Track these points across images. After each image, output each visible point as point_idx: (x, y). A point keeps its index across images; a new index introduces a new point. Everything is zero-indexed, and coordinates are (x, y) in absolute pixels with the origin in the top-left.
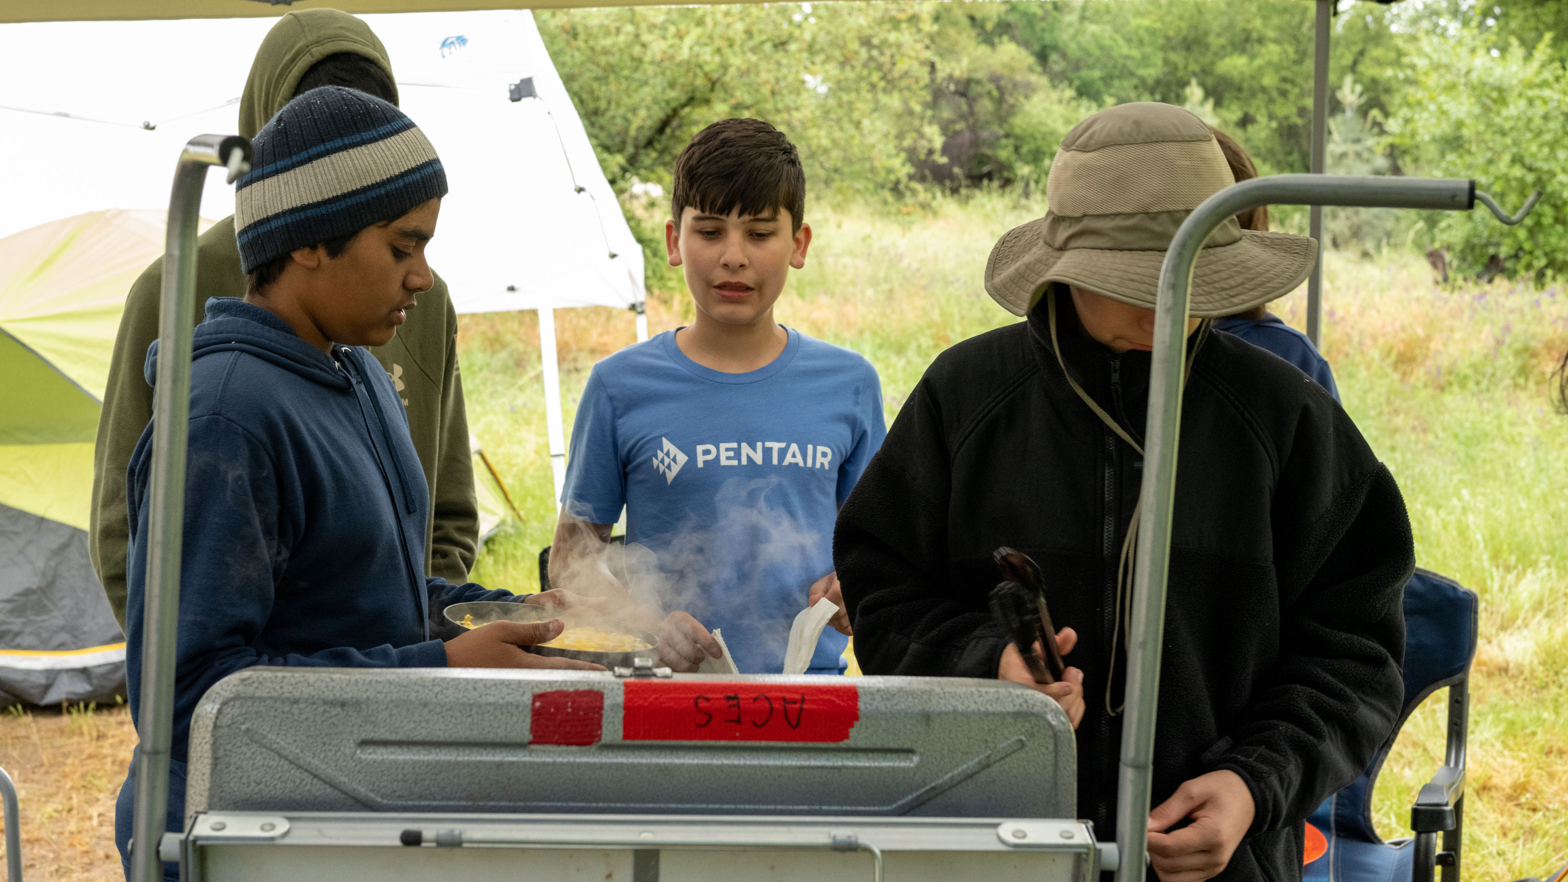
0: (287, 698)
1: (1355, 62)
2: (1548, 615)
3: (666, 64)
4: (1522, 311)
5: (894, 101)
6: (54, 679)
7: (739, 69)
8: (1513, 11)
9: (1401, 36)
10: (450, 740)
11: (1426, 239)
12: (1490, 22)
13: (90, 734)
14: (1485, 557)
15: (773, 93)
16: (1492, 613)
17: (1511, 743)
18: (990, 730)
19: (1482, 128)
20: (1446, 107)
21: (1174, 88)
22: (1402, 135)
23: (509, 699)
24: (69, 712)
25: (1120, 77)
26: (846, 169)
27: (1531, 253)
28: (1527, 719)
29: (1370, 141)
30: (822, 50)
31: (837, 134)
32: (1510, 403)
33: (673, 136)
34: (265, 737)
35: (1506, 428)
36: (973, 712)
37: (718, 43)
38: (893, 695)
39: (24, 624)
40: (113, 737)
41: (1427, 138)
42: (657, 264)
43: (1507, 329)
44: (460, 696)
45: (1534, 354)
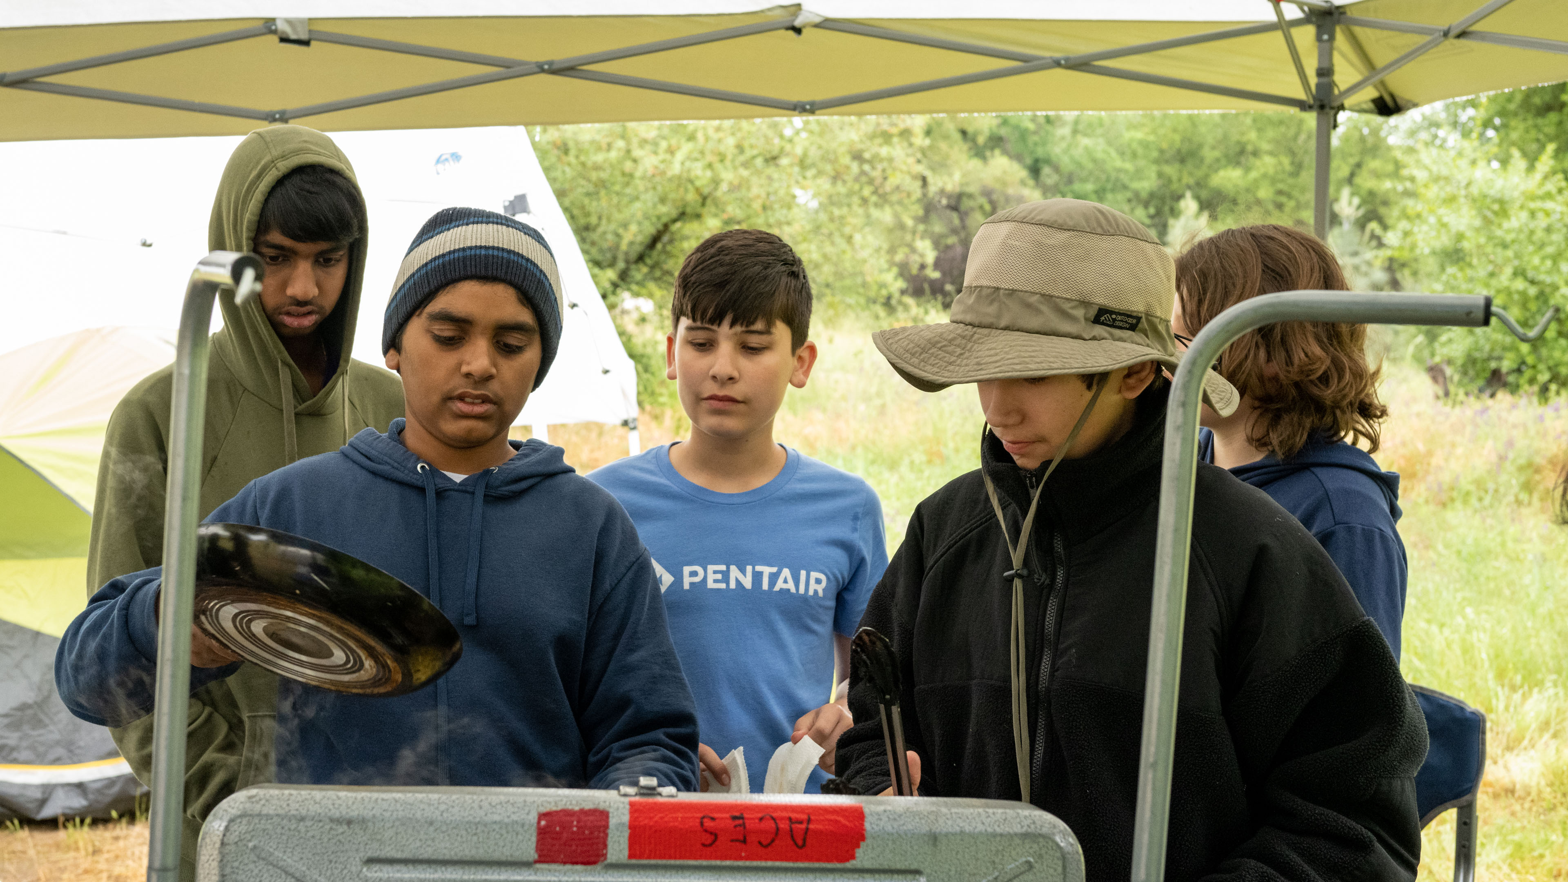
0: (294, 815)
1: (1352, 175)
2: (1555, 736)
3: (658, 179)
4: (1525, 427)
5: (886, 216)
6: (50, 794)
7: (731, 183)
8: (1513, 123)
9: (1400, 147)
10: (455, 858)
11: (1426, 353)
12: (1490, 133)
13: (86, 850)
14: (1491, 676)
15: (764, 208)
16: (1498, 733)
17: (1519, 866)
18: (997, 851)
19: (1482, 240)
20: (1445, 220)
21: (1168, 201)
22: (1401, 248)
23: (514, 817)
24: (65, 827)
25: (1113, 190)
26: (838, 284)
27: (1534, 367)
28: (1535, 842)
29: (1369, 255)
30: (813, 165)
31: (829, 249)
32: (1513, 520)
33: (664, 251)
34: (271, 854)
35: (1510, 545)
36: (980, 833)
37: (709, 158)
38: (900, 816)
39: (21, 739)
40: (108, 852)
41: (1427, 251)
42: (648, 380)
43: (1510, 444)
44: (466, 814)
45: (1538, 470)
